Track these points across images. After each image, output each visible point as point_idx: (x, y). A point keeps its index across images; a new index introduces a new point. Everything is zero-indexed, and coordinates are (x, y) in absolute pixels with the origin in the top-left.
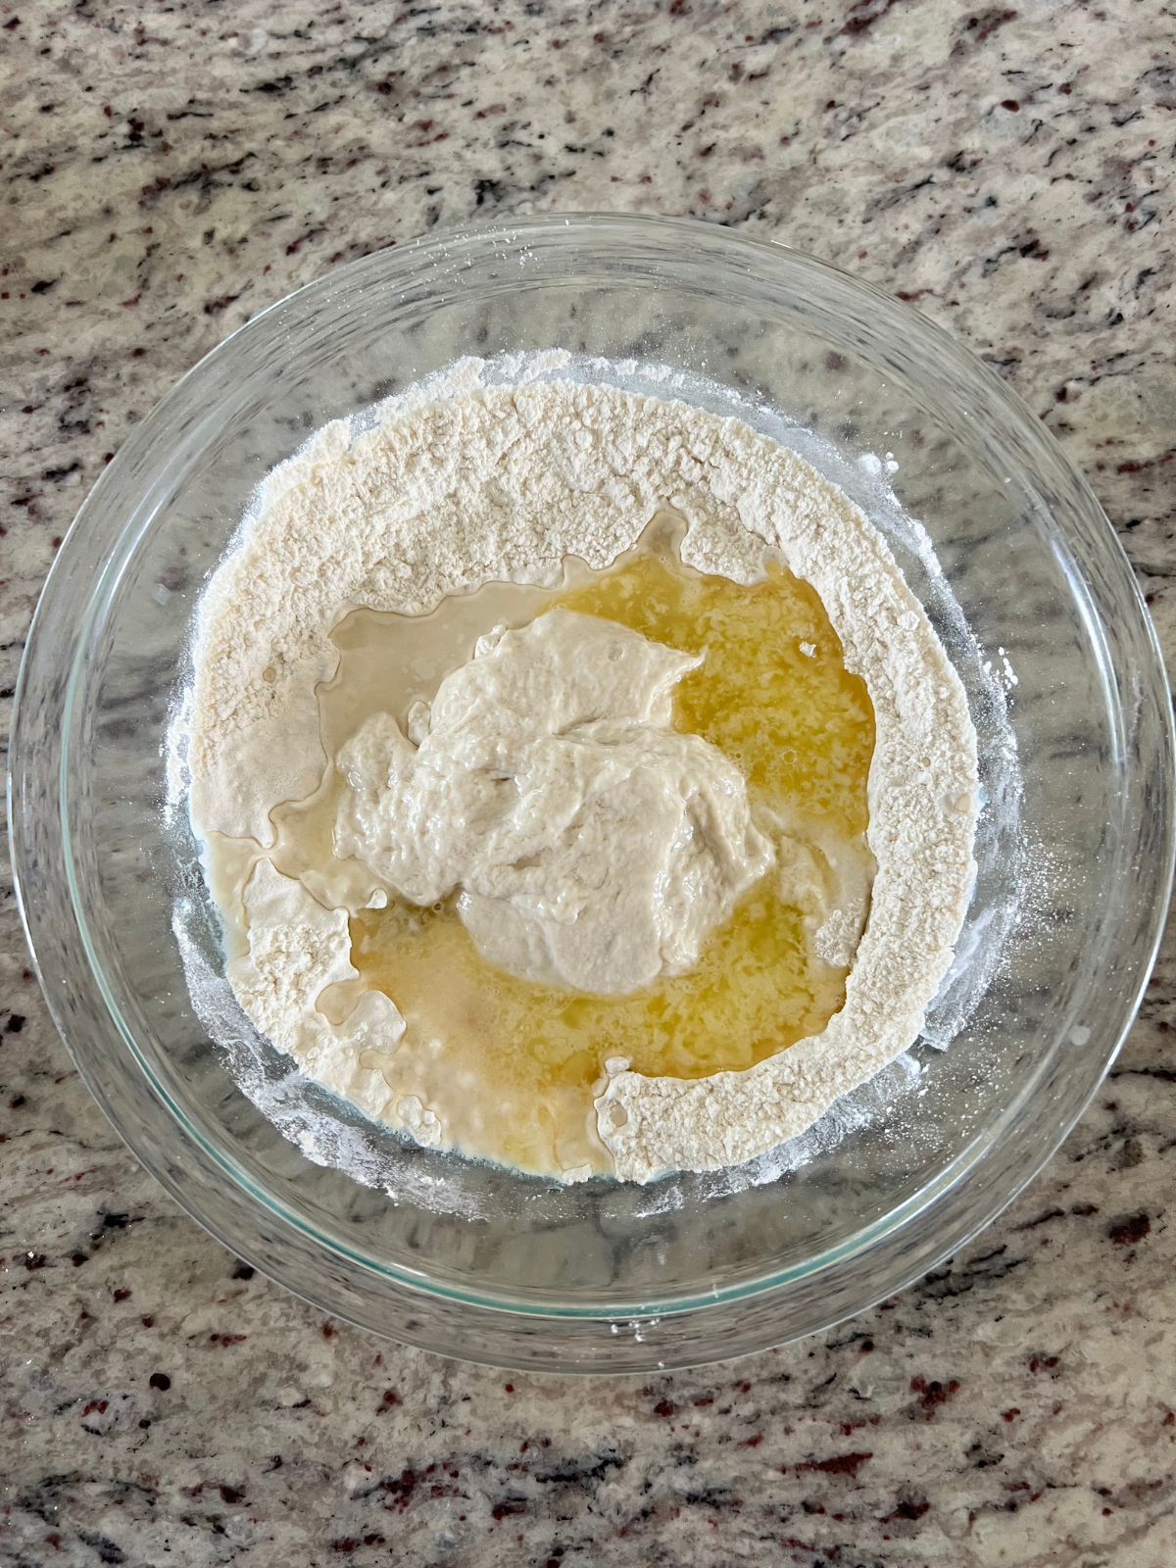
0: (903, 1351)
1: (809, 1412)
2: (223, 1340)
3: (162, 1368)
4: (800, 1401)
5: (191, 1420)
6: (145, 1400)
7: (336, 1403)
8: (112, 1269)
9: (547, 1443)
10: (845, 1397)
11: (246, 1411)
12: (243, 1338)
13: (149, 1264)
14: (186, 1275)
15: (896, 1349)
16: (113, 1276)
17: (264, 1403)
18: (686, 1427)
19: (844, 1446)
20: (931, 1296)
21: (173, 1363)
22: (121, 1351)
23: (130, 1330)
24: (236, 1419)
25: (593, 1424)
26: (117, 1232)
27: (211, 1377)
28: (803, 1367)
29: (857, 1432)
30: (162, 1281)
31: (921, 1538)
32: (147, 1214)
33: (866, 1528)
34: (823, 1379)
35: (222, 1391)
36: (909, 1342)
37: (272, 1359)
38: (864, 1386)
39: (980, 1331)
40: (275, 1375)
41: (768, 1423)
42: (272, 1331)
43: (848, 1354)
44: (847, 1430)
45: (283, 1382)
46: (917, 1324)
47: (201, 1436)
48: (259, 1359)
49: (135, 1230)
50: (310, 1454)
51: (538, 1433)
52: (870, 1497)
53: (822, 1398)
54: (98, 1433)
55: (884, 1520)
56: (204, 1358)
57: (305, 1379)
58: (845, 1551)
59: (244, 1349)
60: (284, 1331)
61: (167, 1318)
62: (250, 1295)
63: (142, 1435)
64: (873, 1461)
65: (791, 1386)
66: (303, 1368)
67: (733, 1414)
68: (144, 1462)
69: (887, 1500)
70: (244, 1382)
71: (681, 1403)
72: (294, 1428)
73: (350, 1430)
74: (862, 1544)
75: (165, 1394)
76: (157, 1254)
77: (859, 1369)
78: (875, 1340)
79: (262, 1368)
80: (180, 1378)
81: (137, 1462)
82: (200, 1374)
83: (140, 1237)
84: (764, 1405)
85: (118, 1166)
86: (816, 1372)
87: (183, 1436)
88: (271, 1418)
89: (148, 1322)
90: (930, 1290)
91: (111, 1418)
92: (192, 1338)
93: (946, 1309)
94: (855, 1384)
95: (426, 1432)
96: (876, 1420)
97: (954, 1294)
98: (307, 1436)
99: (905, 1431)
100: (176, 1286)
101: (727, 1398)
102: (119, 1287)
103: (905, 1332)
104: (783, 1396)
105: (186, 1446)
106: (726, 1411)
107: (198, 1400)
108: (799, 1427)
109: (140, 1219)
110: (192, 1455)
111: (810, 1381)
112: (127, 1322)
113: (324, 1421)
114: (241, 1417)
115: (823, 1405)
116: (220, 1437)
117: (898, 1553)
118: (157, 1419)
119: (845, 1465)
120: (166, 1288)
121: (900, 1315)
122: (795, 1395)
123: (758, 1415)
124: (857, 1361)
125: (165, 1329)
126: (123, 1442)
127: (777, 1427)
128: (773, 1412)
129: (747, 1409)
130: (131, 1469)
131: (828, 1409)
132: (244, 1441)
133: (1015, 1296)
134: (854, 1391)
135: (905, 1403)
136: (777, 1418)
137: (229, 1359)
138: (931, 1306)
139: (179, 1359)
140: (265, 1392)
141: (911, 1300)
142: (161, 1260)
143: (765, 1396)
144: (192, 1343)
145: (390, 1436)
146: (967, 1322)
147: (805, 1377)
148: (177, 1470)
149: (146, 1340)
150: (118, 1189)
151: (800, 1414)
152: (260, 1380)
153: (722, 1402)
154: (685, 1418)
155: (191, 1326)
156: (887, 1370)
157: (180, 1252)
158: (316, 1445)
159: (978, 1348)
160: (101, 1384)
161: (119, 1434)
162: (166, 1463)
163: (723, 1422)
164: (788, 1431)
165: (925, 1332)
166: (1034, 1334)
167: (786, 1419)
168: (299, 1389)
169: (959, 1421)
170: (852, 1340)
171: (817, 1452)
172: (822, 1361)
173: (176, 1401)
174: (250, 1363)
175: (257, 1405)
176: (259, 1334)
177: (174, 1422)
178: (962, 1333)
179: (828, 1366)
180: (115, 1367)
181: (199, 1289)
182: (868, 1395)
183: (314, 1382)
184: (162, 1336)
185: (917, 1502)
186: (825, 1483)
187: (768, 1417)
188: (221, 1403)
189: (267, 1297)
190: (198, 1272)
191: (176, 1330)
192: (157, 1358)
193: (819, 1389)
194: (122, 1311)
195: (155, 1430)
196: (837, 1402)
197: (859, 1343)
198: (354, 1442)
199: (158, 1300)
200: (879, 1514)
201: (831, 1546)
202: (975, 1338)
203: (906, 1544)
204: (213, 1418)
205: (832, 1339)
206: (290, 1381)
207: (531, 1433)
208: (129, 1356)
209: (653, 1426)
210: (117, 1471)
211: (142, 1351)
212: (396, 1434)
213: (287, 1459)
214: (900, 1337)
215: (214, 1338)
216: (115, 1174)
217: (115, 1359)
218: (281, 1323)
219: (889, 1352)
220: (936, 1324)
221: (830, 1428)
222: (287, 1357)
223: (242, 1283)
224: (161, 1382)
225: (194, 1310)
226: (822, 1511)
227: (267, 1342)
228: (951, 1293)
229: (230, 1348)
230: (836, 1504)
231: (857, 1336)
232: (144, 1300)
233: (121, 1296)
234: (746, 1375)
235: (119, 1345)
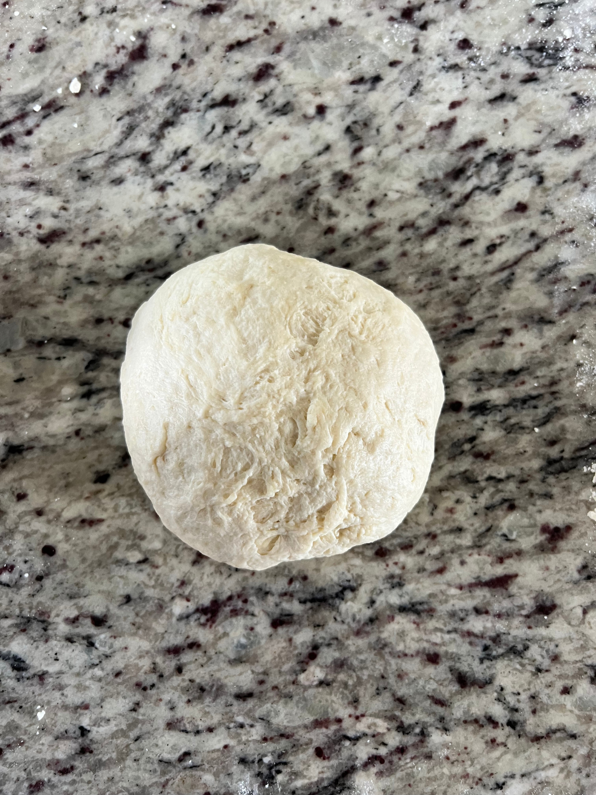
0: (535, 509)
1: (476, 551)
2: (88, 523)
3: (50, 541)
4: (469, 544)
5: (70, 574)
6: (39, 565)
7: (165, 559)
8: (14, 480)
9: (305, 578)
10: (498, 540)
11: (105, 567)
12: (101, 521)
13: (39, 476)
14: (62, 483)
15: (530, 508)
16: (16, 485)
17: (118, 562)
18: (396, 564)
19: (499, 571)
20: (552, 473)
21: (57, 537)
22: (21, 532)
23: (28, 518)
24: (98, 573)
25: (335, 564)
26: (17, 457)
27: (81, 546)
28: (470, 522)
29: (508, 562)
30: (47, 486)
31: (552, 627)
32: (35, 444)
33: (516, 622)
34: (484, 529)
35: (90, 555)
36: (539, 502)
37: (122, 533)
38: (511, 532)
39: (583, 494)
40: (124, 543)
41: (450, 559)
42: (121, 516)
43: (500, 513)
44: (501, 560)
45: (129, 548)
46: (542, 491)
47: (77, 584)
48: (113, 534)
49: (29, 455)
50: (149, 592)
51: (299, 572)
52: (518, 602)
53: (484, 541)
54: (8, 586)
55: (528, 616)
56: (77, 535)
57: (145, 545)
58: (503, 637)
59: (103, 528)
60: (128, 515)
61: (52, 510)
62: (106, 493)
63: (37, 586)
64: (519, 579)
65: (463, 534)
66: (142, 538)
67: (426, 554)
68: (39, 603)
69: (528, 602)
70: (104, 548)
71: (392, 548)
72: (137, 576)
73: (175, 577)
74: (514, 632)
75: (53, 559)
76: (44, 469)
77: (508, 521)
78: (516, 503)
79: (115, 539)
80: (62, 548)
81: (35, 604)
82: (75, 545)
83: (32, 459)
84: (446, 548)
85: (16, 415)
86: (478, 524)
87: (65, 585)
88: (123, 571)
89: (39, 513)
90: (550, 469)
91: (17, 576)
92: (69, 522)
93: (561, 481)
94: (505, 530)
95: (225, 575)
96: (519, 553)
97: (566, 471)
98: (147, 581)
99: (538, 559)
100: (56, 489)
101: (422, 544)
102: (19, 491)
103: (536, 497)
104: (458, 541)
105: (67, 591)
106: (421, 552)
107: (74, 562)
108: (469, 560)
109: (31, 448)
110: (71, 597)
111: (475, 531)
112: (26, 513)
113: (158, 571)
114: (103, 571)
115: (485, 545)
116: (89, 585)
117: (538, 637)
118: (47, 575)
119: (501, 583)
120: (50, 490)
121: (532, 486)
122: (466, 540)
123: (442, 554)
124: (505, 516)
125: (51, 517)
126: (25, 591)
127: (455, 561)
128: (452, 552)
129: (435, 550)
130: (31, 608)
131: (488, 547)
132: (105, 586)
134: (504, 535)
135: (538, 541)
136: (455, 556)
137: (93, 535)
138: (551, 480)
139: (60, 536)
140: (119, 554)
141: (539, 476)
142: (46, 473)
143: (448, 541)
144: (69, 525)
145: (201, 579)
146: (575, 488)
147: (472, 528)
148: (62, 607)
149: (39, 525)
150: (17, 429)
151: (470, 552)
152: (114, 547)
153: (420, 547)
154: (395, 558)
155: (68, 514)
156: (526, 521)
157: (58, 467)
158: (154, 587)
159: (582, 504)
160: (10, 554)
161: (22, 586)
162: (55, 602)
163: (420, 559)
164: (463, 563)
165: (548, 496)
167: (461, 555)
168: (140, 551)
169: (573, 551)
170: (501, 503)
171: (482, 575)
172: (483, 518)
173: (59, 562)
174: (107, 537)
175: (112, 563)
176: (113, 518)
177: (59, 576)
178: (572, 495)
179: (486, 520)
180: (18, 543)
181: (72, 491)
182: (514, 537)
183: (150, 547)
184: (49, 522)
185: (548, 604)
186: (488, 595)
187: (449, 555)
188: (89, 562)
189: (117, 494)
190: (71, 479)
191: (58, 516)
192: (46, 536)
193: (482, 536)
194: (21, 507)
195: (48, 583)
196: (494, 543)
197: (506, 505)
198: (178, 584)
199: (45, 498)
200: (524, 612)
201: (493, 634)
202: (581, 498)
203: (542, 631)
204: (84, 573)
205: (489, 502)
206: (134, 547)
207: (294, 572)
208: (27, 535)
209: (374, 564)
210: (21, 610)
211: (36, 532)
212: (205, 577)
213: (135, 596)
214: (533, 500)
215: (83, 521)
216: (14, 420)
217: (19, 537)
218: (127, 510)
219: (525, 509)
220: (555, 491)
221: (489, 559)
222: (131, 531)
223: (99, 486)
224: (49, 551)
225: (69, 504)
226: (487, 612)
227: (118, 523)
228: (563, 470)
229: (94, 528)
230: (496, 608)
231: (505, 501)
232: (35, 500)
233: (21, 497)
234: (433, 529)
235: (21, 528)
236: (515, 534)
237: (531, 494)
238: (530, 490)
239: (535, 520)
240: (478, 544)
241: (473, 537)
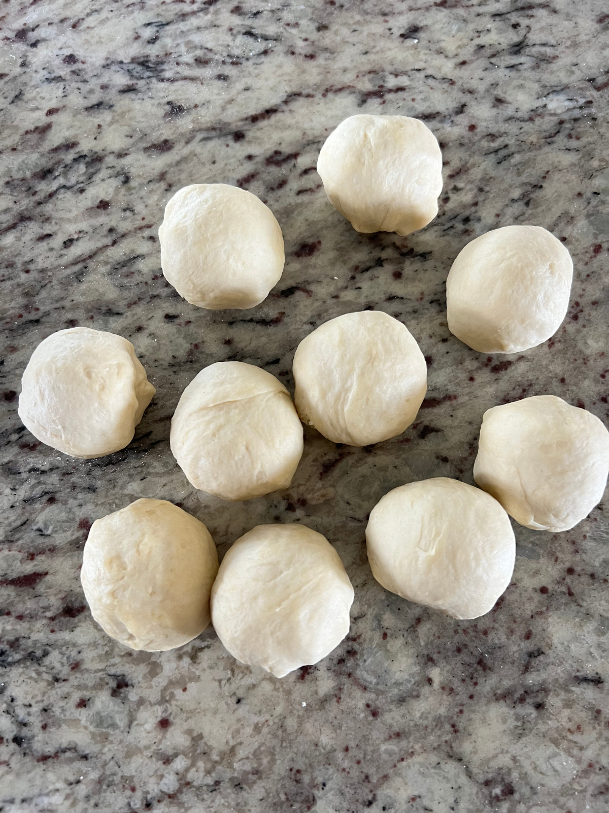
236: (51, 528)
237: (74, 487)
238: (73, 483)
239: (74, 514)
240: (10, 538)
241: (6, 532)
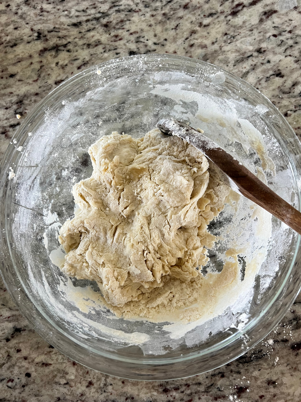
0: (233, 378)
1: (206, 394)
2: (46, 365)
3: (29, 371)
4: (203, 390)
5: (36, 386)
6: (24, 380)
7: (75, 384)
8: (16, 343)
9: (133, 398)
10: (216, 390)
11: (51, 384)
12: (51, 364)
13: (26, 343)
14: (36, 346)
15: (230, 377)
16: (17, 345)
17: (56, 383)
18: (171, 396)
20: (241, 363)
21: (32, 370)
22: (17, 366)
23: (21, 360)
24: (48, 387)
25: (146, 394)
26: (18, 333)
27: (42, 375)
28: (204, 381)
29: (219, 400)
30: (30, 347)
32: (27, 329)
34: (210, 384)
35: (45, 379)
36: (234, 375)
37: (59, 371)
38: (221, 386)
39: (254, 373)
40: (59, 375)
41: (194, 396)
42: (59, 363)
43: (217, 378)
44: (216, 399)
45: (61, 377)
46: (237, 371)
47: (38, 391)
48: (55, 371)
49: (23, 333)
50: (68, 397)
51: (130, 395)
53: (210, 390)
54: (11, 388)
56: (40, 369)
57: (67, 377)
59: (51, 368)
60: (62, 363)
61: (31, 358)
62: (53, 353)
63: (23, 389)
65: (201, 386)
66: (67, 373)
67: (185, 393)
68: (23, 397)
70: (51, 376)
71: (170, 389)
72: (63, 390)
73: (79, 391)
75: (29, 379)
76: (29, 340)
77: (220, 382)
78: (225, 374)
79: (56, 373)
80: (34, 374)
81: (21, 397)
82: (39, 374)
83: (24, 335)
84: (193, 391)
85: (20, 315)
86: (208, 382)
87: (34, 390)
88: (58, 387)
89: (26, 358)
90: (240, 361)
91: (14, 384)
92: (37, 364)
93: (245, 367)
94: (219, 386)
95: (100, 393)
96: (224, 397)
97: (248, 363)
98: (67, 392)
100: (33, 349)
101: (183, 388)
102: (18, 348)
103: (233, 373)
104: (199, 389)
105: (34, 393)
106: (183, 392)
107: (38, 381)
108: (202, 397)
109: (25, 330)
110: (36, 396)
111: (206, 385)
112: (20, 358)
113: (72, 389)
114: (49, 386)
115: (210, 392)
116: (44, 391)
118: (27, 385)
120: (31, 349)
121: (232, 367)
122: (202, 389)
123: (191, 394)
124: (219, 380)
125: (30, 361)
126: (17, 391)
127: (197, 398)
128: (196, 393)
129: (188, 392)
130: (19, 398)
131: (211, 393)
132: (50, 393)
133: (264, 364)
134: (218, 388)
136: (197, 395)
137: (47, 370)
138: (241, 365)
139: (33, 369)
140: (56, 380)
141: (235, 364)
142: (30, 342)
143: (194, 388)
144: (37, 365)
145: (90, 394)
146: (251, 371)
147: (205, 384)
148: (32, 399)
149: (25, 364)
150: (19, 321)
151: (203, 394)
152: (55, 376)
153: (182, 389)
154: (171, 394)
155: (37, 360)
156: (228, 383)
157: (35, 340)
158: (70, 395)
159: (253, 378)
160: (12, 375)
161: (16, 389)
162: (29, 397)
163: (182, 395)
164: (200, 398)
165: (239, 373)
166: (269, 375)
167: (199, 395)
168: (66, 379)
169: (247, 398)
170: (218, 374)
172: (210, 380)
173: (32, 380)
174: (52, 371)
175: (54, 383)
176: (55, 364)
177: (32, 386)
178: (249, 374)
180: (16, 370)
181: (40, 350)
182: (222, 389)
183: (70, 378)
184: (29, 363)
187: (194, 394)
188: (44, 382)
189: (58, 354)
190: (40, 345)
191: (33, 361)
192: (27, 369)
193: (209, 387)
194: (18, 355)
195: (27, 388)
196: (214, 391)
197: (220, 375)
198: (80, 395)
199: (28, 352)
202: (253, 375)
204: (42, 386)
205: (213, 373)
206: (63, 377)
207: (128, 395)
208: (20, 368)
209: (162, 395)
210: (15, 399)
211: (24, 366)
212: (91, 393)
213: (62, 398)
214: (232, 374)
215: (43, 364)
216: (18, 317)
217: (16, 368)
218: (62, 361)
219: (228, 378)
220: (242, 371)
221: (211, 398)
222: (63, 370)
223: (51, 349)
224: (28, 375)
225: (38, 356)
227: (58, 366)
228: (246, 362)
229: (48, 367)
231: (220, 373)
232: (25, 353)
233: (19, 351)
234: (188, 382)
235: (17, 364)
